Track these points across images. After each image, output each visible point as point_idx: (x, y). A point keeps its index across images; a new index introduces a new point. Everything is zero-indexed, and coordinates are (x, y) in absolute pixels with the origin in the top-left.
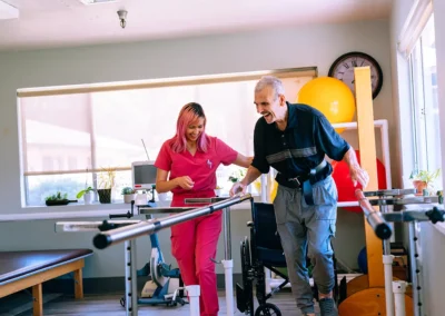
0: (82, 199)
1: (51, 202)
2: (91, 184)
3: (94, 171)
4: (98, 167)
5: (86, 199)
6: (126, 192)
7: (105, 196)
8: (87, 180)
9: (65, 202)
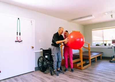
0: (101, 45)
1: (96, 45)
2: (103, 43)
3: (103, 41)
4: (104, 40)
5: (102, 45)
6: (109, 44)
7: (105, 45)
8: (102, 42)
9: (99, 45)
